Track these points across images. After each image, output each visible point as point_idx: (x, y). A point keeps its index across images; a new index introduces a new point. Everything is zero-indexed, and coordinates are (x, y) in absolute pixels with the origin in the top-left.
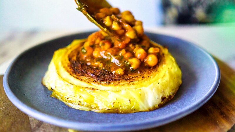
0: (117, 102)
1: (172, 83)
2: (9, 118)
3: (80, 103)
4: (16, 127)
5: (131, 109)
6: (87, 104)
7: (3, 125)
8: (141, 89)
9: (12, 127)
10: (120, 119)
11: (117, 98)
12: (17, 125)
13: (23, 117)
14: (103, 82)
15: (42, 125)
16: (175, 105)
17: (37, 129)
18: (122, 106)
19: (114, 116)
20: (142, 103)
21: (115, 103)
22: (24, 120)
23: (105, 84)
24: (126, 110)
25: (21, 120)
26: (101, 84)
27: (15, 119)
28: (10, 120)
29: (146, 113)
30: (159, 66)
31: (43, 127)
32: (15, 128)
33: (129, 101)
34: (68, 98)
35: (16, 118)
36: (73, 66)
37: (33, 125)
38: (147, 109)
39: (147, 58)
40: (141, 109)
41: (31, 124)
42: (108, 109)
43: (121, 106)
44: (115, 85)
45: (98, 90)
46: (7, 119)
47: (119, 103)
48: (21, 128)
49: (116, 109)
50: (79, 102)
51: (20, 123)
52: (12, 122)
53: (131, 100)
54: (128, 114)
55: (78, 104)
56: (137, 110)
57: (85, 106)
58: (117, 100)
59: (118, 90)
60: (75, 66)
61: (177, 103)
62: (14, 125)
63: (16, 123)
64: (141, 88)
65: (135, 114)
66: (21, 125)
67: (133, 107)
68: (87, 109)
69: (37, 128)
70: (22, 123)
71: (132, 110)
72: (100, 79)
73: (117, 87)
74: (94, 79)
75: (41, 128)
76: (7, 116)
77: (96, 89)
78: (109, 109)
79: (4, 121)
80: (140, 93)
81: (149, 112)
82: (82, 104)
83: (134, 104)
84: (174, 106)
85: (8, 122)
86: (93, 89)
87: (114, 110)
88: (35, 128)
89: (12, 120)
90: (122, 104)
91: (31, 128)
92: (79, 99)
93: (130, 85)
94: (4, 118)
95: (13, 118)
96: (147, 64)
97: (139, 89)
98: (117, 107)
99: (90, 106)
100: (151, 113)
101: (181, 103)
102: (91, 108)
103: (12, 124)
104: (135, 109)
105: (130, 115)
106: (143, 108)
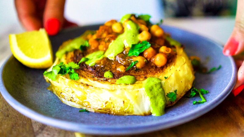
0: (110, 101)
1: (178, 87)
2: (9, 120)
3: (72, 99)
4: (17, 130)
5: (123, 111)
6: (79, 101)
7: (3, 128)
8: (138, 91)
9: (13, 130)
10: (110, 121)
11: (110, 98)
12: (18, 128)
13: (24, 119)
14: (100, 79)
15: (46, 128)
16: (176, 111)
17: (40, 133)
18: (115, 107)
19: (104, 116)
20: (137, 106)
21: (107, 103)
22: (25, 122)
23: (102, 81)
24: (119, 112)
25: (22, 122)
26: (97, 80)
27: (15, 121)
28: (10, 122)
29: (140, 117)
30: (167, 67)
31: (47, 130)
32: (15, 131)
33: (123, 102)
34: (61, 93)
35: (17, 120)
36: (75, 59)
37: (36, 128)
38: (142, 113)
39: (155, 57)
40: (136, 113)
41: (33, 126)
42: (99, 108)
43: (113, 107)
44: (112, 83)
45: (92, 87)
46: (7, 121)
47: (112, 103)
48: (23, 131)
49: (108, 109)
50: (72, 97)
51: (21, 125)
52: (13, 125)
53: (125, 102)
54: (121, 116)
55: (70, 99)
56: (131, 113)
57: (77, 103)
58: (110, 99)
59: (114, 89)
60: (78, 59)
61: (179, 110)
62: (14, 128)
63: (17, 125)
64: (139, 89)
65: (128, 117)
66: (23, 127)
67: (127, 109)
68: (78, 106)
69: (40, 131)
70: (24, 125)
71: (125, 113)
72: (98, 75)
73: (113, 85)
74: (92, 75)
75: (44, 131)
76: (7, 118)
77: (91, 86)
78: (101, 108)
79: (3, 124)
80: (136, 94)
81: (144, 117)
82: (74, 100)
83: (128, 106)
84: (174, 114)
85: (8, 125)
86: (87, 85)
87: (105, 110)
88: (38, 131)
89: (12, 123)
90: (115, 105)
91: (33, 131)
92: (71, 95)
93: (128, 85)
94: (4, 121)
95: (14, 120)
96: (154, 64)
97: (137, 90)
98: (109, 107)
99: (82, 103)
100: (146, 118)
101: (183, 110)
102: (83, 105)
103: (13, 127)
104: (128, 112)
105: (122, 117)
106: (138, 111)
